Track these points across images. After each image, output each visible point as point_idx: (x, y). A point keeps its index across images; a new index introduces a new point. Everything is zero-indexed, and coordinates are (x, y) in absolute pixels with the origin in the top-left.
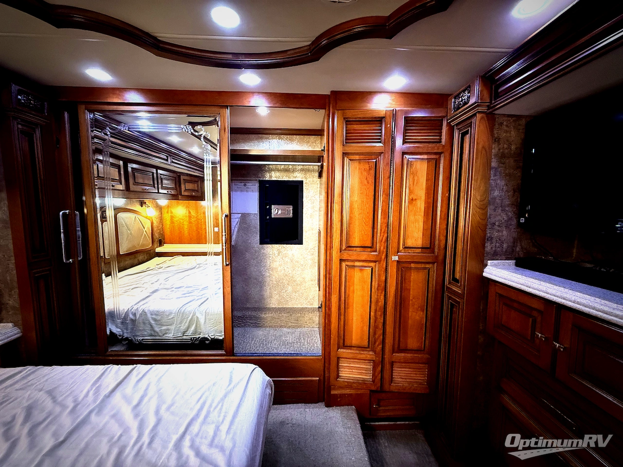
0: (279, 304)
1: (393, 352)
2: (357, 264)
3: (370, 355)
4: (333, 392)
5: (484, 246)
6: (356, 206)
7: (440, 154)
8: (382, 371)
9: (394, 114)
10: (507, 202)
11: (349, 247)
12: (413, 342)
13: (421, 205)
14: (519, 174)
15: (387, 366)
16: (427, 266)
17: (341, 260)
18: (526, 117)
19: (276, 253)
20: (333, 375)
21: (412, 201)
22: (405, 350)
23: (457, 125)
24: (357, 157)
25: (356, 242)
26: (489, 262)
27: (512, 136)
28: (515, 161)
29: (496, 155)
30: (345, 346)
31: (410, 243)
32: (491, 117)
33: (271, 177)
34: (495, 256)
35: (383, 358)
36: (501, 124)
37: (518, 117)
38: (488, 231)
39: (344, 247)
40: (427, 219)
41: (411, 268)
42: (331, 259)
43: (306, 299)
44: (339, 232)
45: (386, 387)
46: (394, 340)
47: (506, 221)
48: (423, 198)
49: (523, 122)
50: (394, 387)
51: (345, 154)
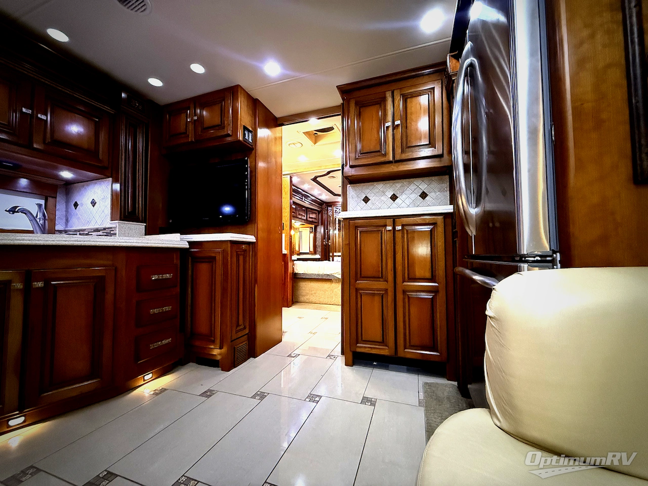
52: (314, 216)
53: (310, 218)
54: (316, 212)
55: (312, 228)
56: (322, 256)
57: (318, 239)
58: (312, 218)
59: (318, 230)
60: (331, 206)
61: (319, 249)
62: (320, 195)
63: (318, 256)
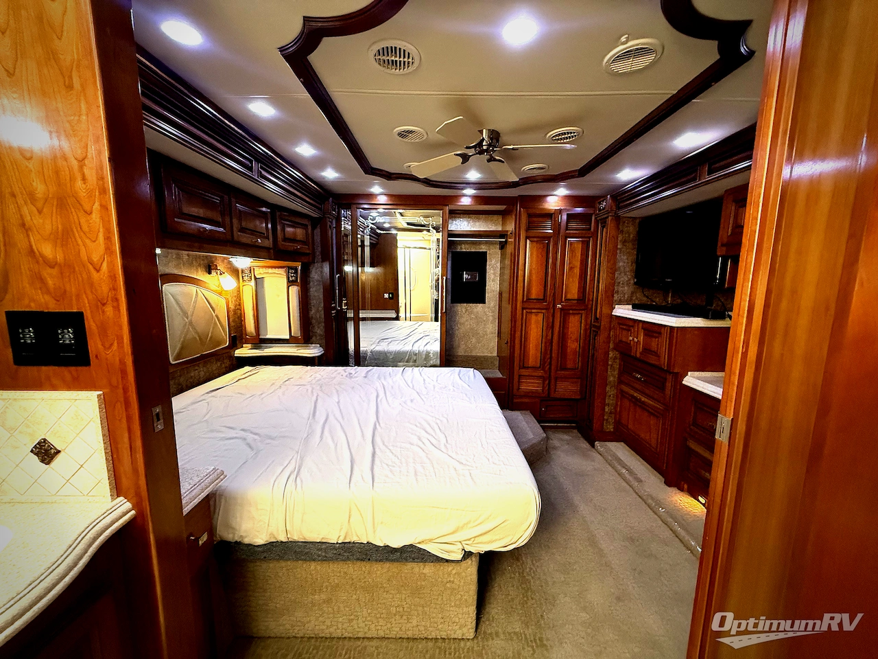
0: (465, 353)
1: (557, 370)
2: (533, 311)
3: (540, 373)
4: (515, 401)
5: (613, 296)
6: (533, 272)
7: (589, 238)
8: (549, 384)
9: (560, 211)
10: (627, 269)
11: (529, 299)
12: (570, 365)
13: (577, 271)
14: (635, 253)
15: (553, 381)
16: (580, 312)
17: (523, 309)
18: (639, 218)
19: (464, 311)
20: (515, 387)
21: (571, 269)
22: (565, 369)
23: (600, 219)
24: (535, 239)
25: (533, 296)
26: (616, 306)
27: (632, 230)
28: (633, 244)
29: (620, 241)
30: (524, 368)
31: (569, 297)
32: (618, 219)
33: (461, 248)
34: (620, 303)
35: (550, 375)
36: (624, 222)
37: (635, 218)
38: (616, 288)
39: (525, 300)
40: (581, 280)
41: (570, 314)
42: (516, 308)
43: (488, 348)
44: (522, 289)
45: (553, 395)
46: (558, 362)
47: (627, 281)
48: (579, 266)
49: (638, 221)
50: (557, 395)
51: (527, 238)
52: (300, 233)
53: (285, 239)
54: (305, 222)
55: (296, 269)
56: (326, 348)
57: (313, 302)
58: (294, 240)
59: (315, 275)
60: (348, 207)
61: (319, 330)
62: (320, 163)
63: (313, 351)
